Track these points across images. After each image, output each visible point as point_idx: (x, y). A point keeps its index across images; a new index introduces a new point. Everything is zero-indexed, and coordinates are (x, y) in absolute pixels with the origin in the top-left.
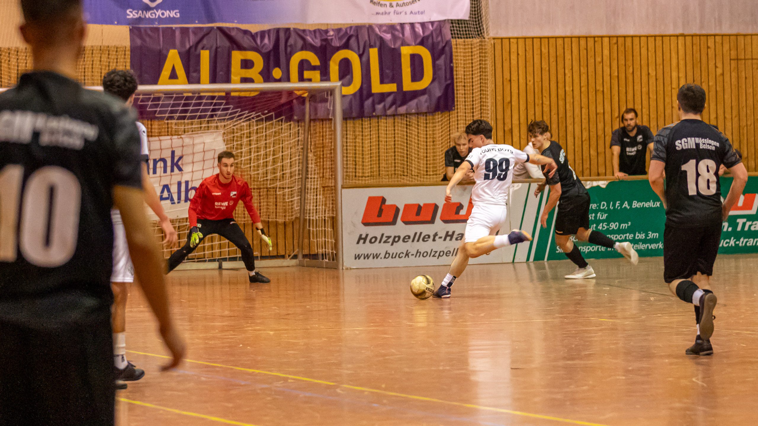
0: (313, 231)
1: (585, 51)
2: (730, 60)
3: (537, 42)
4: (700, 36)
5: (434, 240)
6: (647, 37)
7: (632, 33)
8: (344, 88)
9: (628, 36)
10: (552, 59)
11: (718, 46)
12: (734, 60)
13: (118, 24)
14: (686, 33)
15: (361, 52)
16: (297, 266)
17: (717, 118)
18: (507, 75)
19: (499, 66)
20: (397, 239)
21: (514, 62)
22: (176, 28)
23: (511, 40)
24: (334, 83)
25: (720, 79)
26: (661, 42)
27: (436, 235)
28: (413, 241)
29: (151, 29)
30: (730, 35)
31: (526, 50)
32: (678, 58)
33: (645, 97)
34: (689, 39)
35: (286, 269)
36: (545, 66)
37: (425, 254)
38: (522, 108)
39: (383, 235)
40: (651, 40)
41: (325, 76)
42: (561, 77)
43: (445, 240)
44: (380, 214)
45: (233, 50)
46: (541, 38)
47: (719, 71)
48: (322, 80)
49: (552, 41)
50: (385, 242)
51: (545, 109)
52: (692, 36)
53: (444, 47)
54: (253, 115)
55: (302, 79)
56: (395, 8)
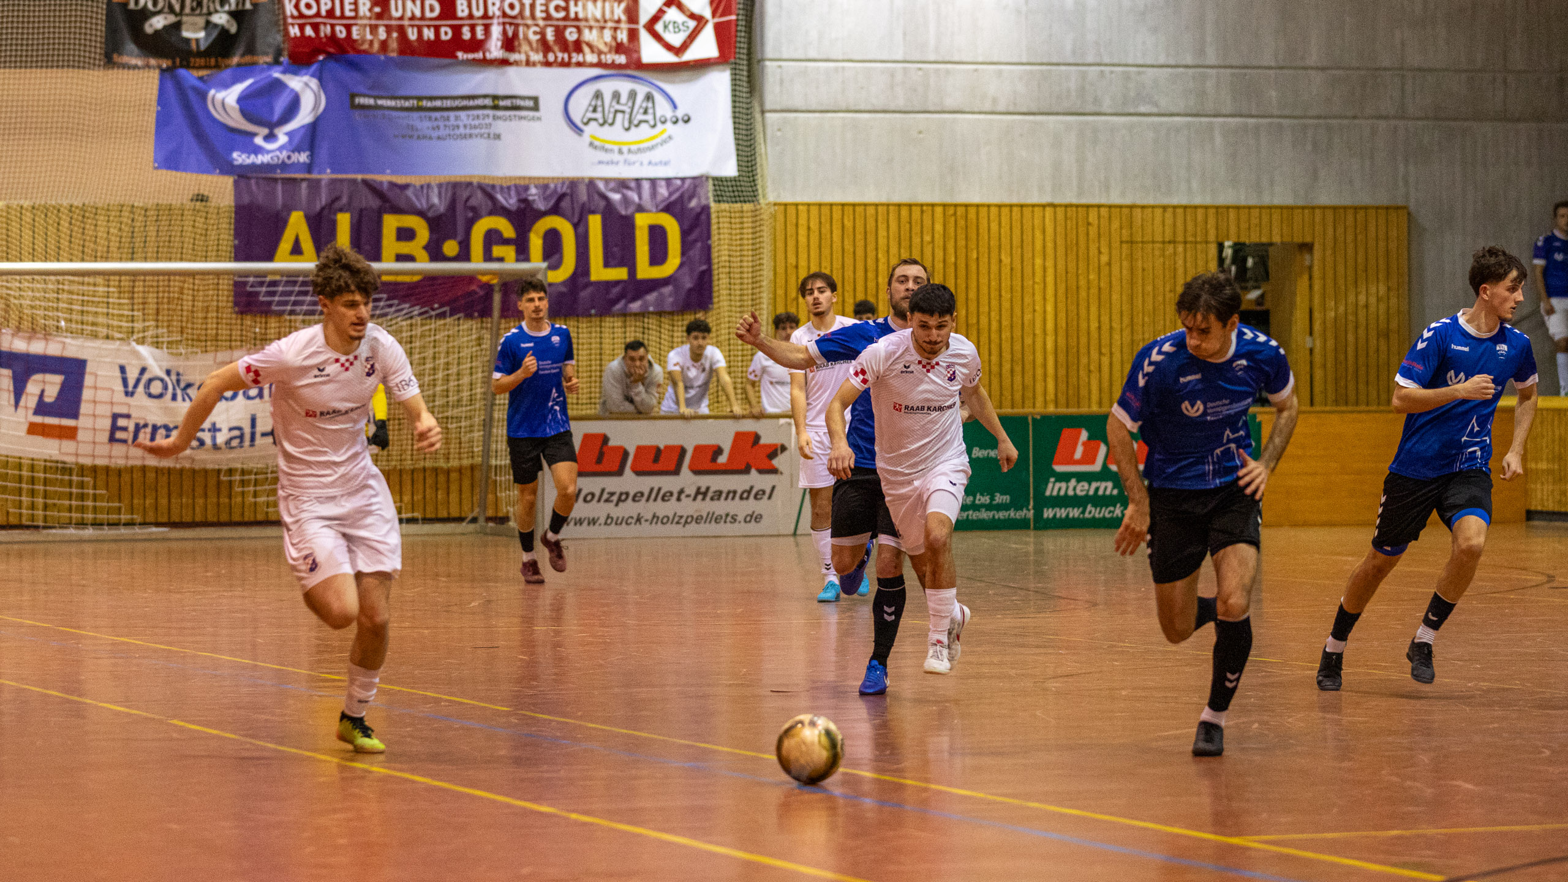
1: (908, 226)
2: (1121, 242)
3: (837, 212)
4: (1077, 206)
5: (679, 499)
6: (1000, 206)
7: (976, 200)
8: (550, 272)
10: (859, 237)
11: (1104, 222)
12: (1127, 242)
14: (1057, 201)
15: (576, 220)
16: (477, 533)
17: (1099, 328)
18: (792, 260)
19: (780, 245)
20: (623, 497)
21: (803, 240)
22: (302, 179)
23: (800, 208)
24: (536, 263)
25: (1105, 271)
26: (1019, 215)
27: (681, 492)
28: (648, 500)
29: (266, 179)
30: (1121, 207)
31: (820, 223)
32: (1044, 240)
33: (994, 294)
34: (1060, 212)
36: (848, 246)
37: (665, 520)
39: (603, 490)
40: (1005, 211)
41: (523, 253)
43: (695, 499)
44: (599, 460)
45: (386, 213)
46: (843, 205)
47: (1104, 259)
48: (518, 260)
49: (859, 209)
50: (607, 501)
52: (1066, 206)
53: (699, 215)
54: (417, 310)
55: (488, 257)
56: (626, 156)
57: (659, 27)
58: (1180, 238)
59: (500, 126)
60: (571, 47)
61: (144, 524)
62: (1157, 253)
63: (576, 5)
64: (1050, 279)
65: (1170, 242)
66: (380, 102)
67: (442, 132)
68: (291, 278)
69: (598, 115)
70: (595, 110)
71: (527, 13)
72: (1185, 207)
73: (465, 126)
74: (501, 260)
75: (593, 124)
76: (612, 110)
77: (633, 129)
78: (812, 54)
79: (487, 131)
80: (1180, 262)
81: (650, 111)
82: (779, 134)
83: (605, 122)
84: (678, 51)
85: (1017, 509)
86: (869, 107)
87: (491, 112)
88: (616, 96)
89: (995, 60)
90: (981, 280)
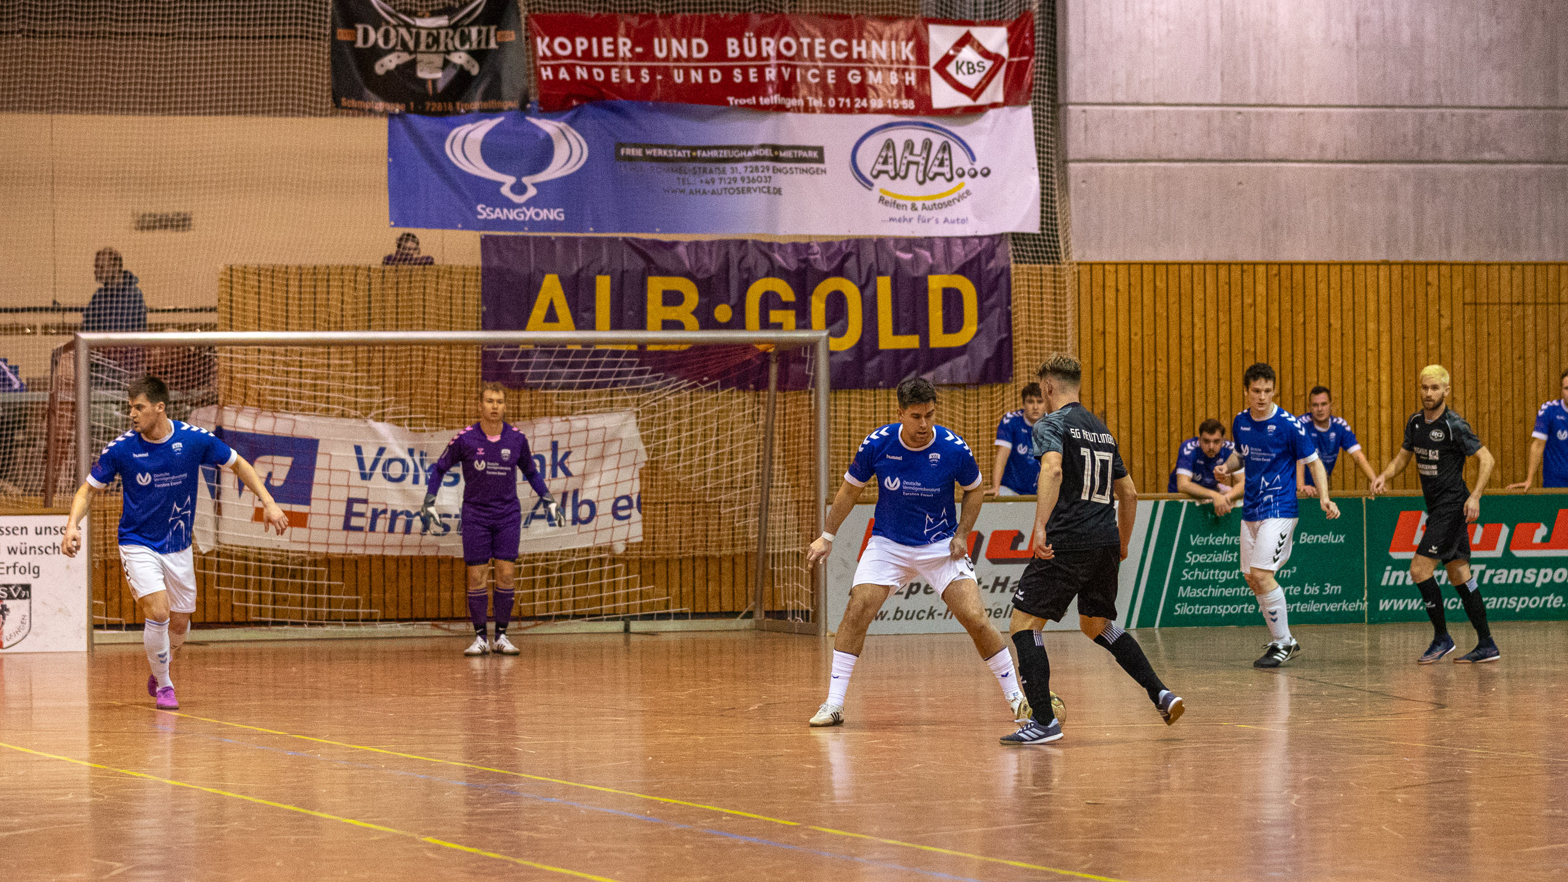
0: (779, 571)
1: (1227, 287)
2: (1464, 304)
3: (1148, 271)
4: (1415, 264)
6: (1329, 265)
7: (1303, 258)
8: (832, 340)
9: (1297, 264)
10: (1173, 299)
11: (1446, 283)
12: (1470, 304)
13: (462, 229)
14: (1392, 259)
15: (863, 282)
16: (750, 630)
18: (1098, 325)
19: (1086, 309)
21: (1110, 303)
22: (557, 238)
23: (1107, 267)
24: (818, 332)
25: (1446, 335)
26: (1350, 274)
29: (516, 237)
30: (1463, 264)
31: (1130, 284)
32: (1378, 301)
33: (1323, 363)
34: (1396, 270)
35: (732, 635)
36: (1161, 310)
38: (1123, 378)
40: (1335, 270)
41: (804, 321)
42: (1185, 328)
43: (993, 591)
45: (650, 275)
46: (1155, 264)
47: (1445, 322)
48: (798, 327)
49: (1173, 269)
51: (1159, 380)
52: (1402, 264)
53: (998, 277)
54: (685, 383)
55: (765, 324)
56: (920, 212)
57: (951, 69)
58: (1529, 299)
59: (781, 180)
60: (854, 91)
61: (384, 620)
62: (1504, 315)
63: (859, 45)
64: (1385, 346)
65: (1518, 304)
66: (648, 152)
67: (718, 186)
68: (547, 348)
69: (890, 167)
70: (885, 162)
71: (806, 54)
72: (1536, 264)
73: (743, 179)
74: (779, 326)
75: (883, 177)
76: (905, 161)
77: (928, 181)
78: (1120, 97)
79: (767, 185)
80: (1530, 326)
81: (947, 163)
82: (1083, 185)
83: (897, 175)
84: (974, 93)
85: (1349, 601)
86: (1182, 157)
87: (771, 164)
88: (909, 145)
89: (1323, 102)
90: (1308, 348)
